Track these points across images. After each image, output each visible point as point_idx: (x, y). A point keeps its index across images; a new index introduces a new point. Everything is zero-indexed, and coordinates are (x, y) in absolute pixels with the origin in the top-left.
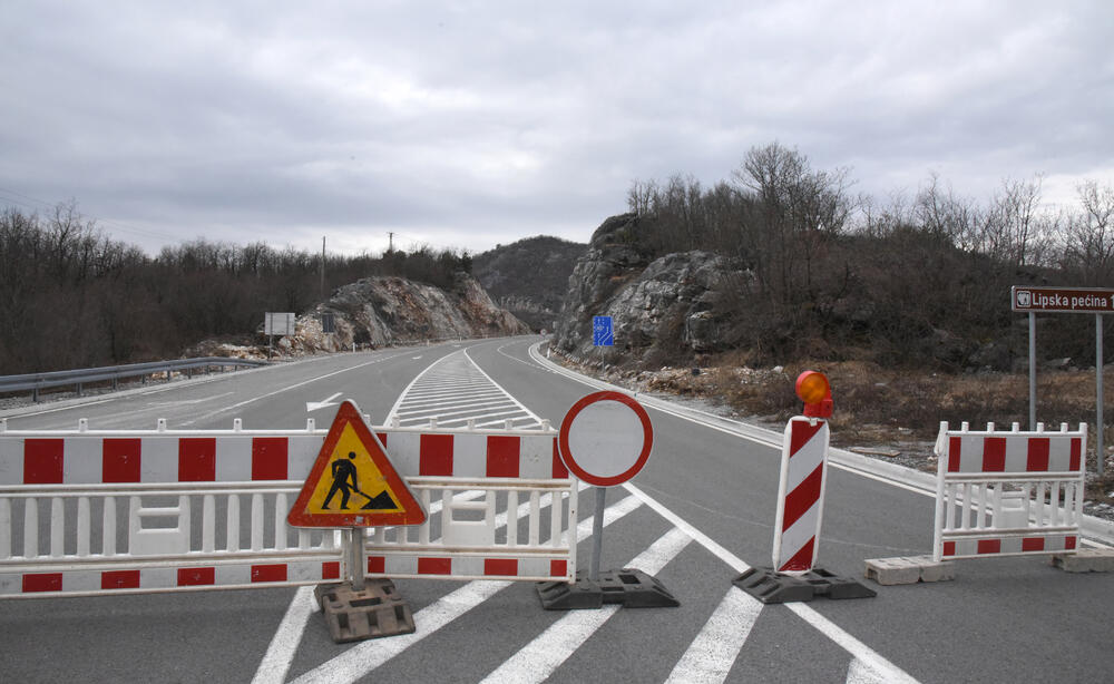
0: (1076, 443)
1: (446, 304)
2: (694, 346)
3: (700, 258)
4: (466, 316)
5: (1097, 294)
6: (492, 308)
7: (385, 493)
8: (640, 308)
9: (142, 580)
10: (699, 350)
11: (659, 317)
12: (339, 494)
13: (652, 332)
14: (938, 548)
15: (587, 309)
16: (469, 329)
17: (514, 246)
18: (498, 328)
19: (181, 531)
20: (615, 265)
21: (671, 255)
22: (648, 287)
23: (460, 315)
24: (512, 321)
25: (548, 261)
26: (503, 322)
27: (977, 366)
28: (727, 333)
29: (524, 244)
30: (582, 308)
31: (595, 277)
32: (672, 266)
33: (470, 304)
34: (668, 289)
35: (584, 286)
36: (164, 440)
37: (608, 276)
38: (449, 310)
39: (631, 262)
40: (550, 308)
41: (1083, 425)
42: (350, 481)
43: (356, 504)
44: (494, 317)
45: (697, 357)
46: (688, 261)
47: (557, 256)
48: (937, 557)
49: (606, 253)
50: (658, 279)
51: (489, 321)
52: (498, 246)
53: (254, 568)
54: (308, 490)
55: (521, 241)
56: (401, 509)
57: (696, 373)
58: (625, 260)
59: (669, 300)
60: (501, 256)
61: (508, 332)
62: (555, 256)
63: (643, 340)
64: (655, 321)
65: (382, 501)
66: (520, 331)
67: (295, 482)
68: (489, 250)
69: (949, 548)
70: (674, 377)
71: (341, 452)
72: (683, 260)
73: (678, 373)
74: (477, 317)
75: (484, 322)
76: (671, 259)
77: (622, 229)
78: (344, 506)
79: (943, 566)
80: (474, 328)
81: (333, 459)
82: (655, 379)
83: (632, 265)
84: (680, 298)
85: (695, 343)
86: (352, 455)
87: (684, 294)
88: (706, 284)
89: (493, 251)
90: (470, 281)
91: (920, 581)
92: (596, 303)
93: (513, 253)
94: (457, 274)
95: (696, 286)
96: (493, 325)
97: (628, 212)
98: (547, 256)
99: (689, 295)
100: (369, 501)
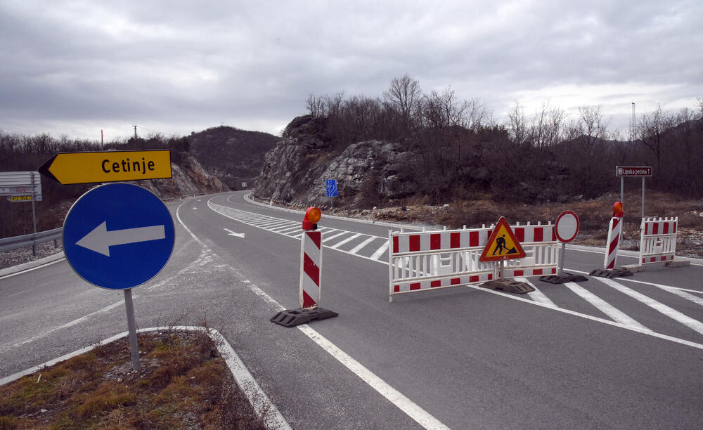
0: (675, 223)
1: (181, 173)
2: (389, 195)
3: (379, 145)
4: (193, 181)
5: (644, 169)
6: (207, 176)
7: (514, 248)
8: (345, 174)
9: (442, 284)
10: (392, 198)
11: (359, 179)
12: (499, 249)
13: (357, 187)
14: (641, 261)
15: (293, 175)
16: (196, 189)
17: (204, 133)
18: (212, 188)
19: (450, 265)
20: (308, 148)
21: (361, 143)
22: (349, 161)
23: (190, 180)
24: (219, 184)
25: (228, 143)
26: (214, 184)
27: (542, 201)
28: (409, 187)
29: (210, 131)
30: (288, 174)
31: (295, 155)
32: (361, 149)
33: (194, 173)
34: (361, 163)
35: (288, 160)
36: (446, 234)
37: (304, 155)
38: (183, 177)
39: (318, 145)
40: (231, 174)
41: (677, 218)
42: (503, 245)
43: (504, 252)
44: (208, 180)
45: (391, 201)
46: (371, 146)
47: (233, 139)
48: (640, 264)
49: (300, 140)
50: (355, 157)
51: (206, 184)
52: (193, 133)
53: (470, 277)
54: (486, 250)
55: (208, 130)
56: (518, 253)
57: (404, 209)
58: (314, 144)
59: (366, 169)
60: (195, 140)
61: (217, 190)
62: (232, 140)
63: (351, 193)
64: (357, 181)
65: (513, 251)
66: (224, 190)
67: (481, 246)
68: (187, 135)
69: (644, 261)
70: (390, 212)
71: (499, 235)
72: (367, 145)
73: (394, 209)
74: (199, 181)
75: (203, 184)
76: (361, 145)
77: (306, 125)
78: (500, 253)
79: (643, 266)
80: (198, 188)
81: (497, 237)
82: (379, 214)
83: (319, 148)
84: (372, 168)
85: (389, 193)
86: (504, 236)
87: (374, 165)
88: (386, 159)
89: (189, 136)
90: (190, 157)
91: (638, 271)
92: (299, 171)
93: (203, 138)
94: (181, 153)
95: (381, 161)
96: (209, 186)
97: (308, 114)
98: (227, 139)
99: (378, 167)
100: (508, 251)
